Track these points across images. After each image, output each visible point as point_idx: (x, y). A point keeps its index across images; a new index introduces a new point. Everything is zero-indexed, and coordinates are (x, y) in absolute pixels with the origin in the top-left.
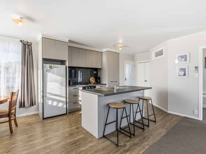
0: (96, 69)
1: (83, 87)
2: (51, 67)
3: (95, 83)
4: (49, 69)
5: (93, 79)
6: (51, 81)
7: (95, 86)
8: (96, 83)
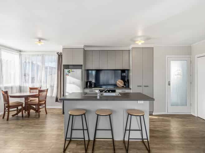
0: (123, 71)
1: (100, 90)
2: (69, 72)
3: (123, 87)
4: (67, 73)
5: (122, 82)
6: (70, 83)
7: (115, 90)
8: (125, 86)
